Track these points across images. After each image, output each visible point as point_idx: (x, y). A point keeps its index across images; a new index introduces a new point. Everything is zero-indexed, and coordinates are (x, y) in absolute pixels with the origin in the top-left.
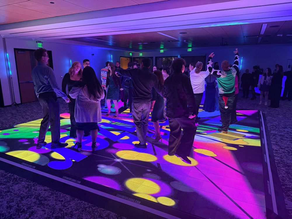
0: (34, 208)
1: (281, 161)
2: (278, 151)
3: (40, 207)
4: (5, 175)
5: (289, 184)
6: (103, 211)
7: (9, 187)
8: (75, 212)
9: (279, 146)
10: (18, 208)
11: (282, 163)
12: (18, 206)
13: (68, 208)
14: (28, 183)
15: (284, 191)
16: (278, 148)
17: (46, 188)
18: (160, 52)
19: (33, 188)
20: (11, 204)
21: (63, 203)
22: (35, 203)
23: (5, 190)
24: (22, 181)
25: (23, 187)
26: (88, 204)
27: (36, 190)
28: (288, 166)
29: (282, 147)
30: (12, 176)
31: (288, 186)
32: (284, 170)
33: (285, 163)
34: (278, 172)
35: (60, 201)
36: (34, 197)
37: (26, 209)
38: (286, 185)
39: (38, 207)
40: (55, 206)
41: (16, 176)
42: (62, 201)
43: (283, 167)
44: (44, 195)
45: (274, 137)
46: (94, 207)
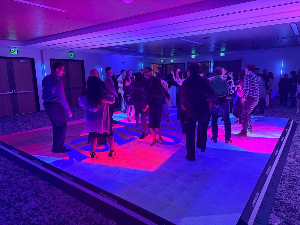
0: (29, 198)
1: (289, 175)
3: (34, 198)
4: (18, 169)
6: (85, 206)
7: (17, 180)
8: (60, 205)
11: (289, 177)
12: (18, 196)
13: (57, 201)
14: (33, 178)
17: (46, 183)
18: (191, 57)
19: (35, 182)
20: (13, 193)
21: (54, 196)
22: (32, 194)
23: (13, 182)
24: (29, 175)
25: (28, 181)
26: (74, 200)
27: (37, 184)
28: (295, 180)
30: (24, 170)
32: (287, 184)
33: (293, 176)
34: (279, 186)
35: (52, 194)
36: (33, 189)
37: (23, 199)
40: (46, 198)
41: (26, 171)
43: (288, 181)
44: (42, 188)
46: (78, 202)
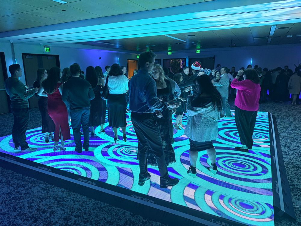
0: (54, 208)
1: (290, 162)
2: (288, 153)
3: (60, 207)
4: (23, 178)
5: (297, 184)
6: (119, 210)
7: (28, 190)
8: (92, 211)
9: (288, 148)
10: (38, 208)
11: (291, 165)
12: (38, 206)
13: (86, 208)
14: (45, 186)
15: (292, 191)
16: (288, 150)
17: (63, 190)
18: (167, 54)
19: (51, 190)
20: (31, 204)
21: (80, 203)
22: (54, 203)
23: (24, 192)
24: (40, 183)
25: (41, 189)
26: (104, 204)
27: (54, 192)
28: (297, 167)
29: (291, 149)
30: (30, 179)
31: (296, 186)
32: (292, 171)
33: (293, 164)
34: (287, 173)
35: (77, 201)
36: (52, 198)
37: (46, 209)
38: (294, 185)
39: (57, 207)
40: (73, 206)
41: (33, 179)
42: (79, 201)
43: (291, 168)
44: (62, 196)
45: (284, 139)
46: (110, 207)
